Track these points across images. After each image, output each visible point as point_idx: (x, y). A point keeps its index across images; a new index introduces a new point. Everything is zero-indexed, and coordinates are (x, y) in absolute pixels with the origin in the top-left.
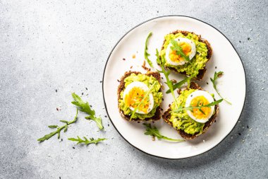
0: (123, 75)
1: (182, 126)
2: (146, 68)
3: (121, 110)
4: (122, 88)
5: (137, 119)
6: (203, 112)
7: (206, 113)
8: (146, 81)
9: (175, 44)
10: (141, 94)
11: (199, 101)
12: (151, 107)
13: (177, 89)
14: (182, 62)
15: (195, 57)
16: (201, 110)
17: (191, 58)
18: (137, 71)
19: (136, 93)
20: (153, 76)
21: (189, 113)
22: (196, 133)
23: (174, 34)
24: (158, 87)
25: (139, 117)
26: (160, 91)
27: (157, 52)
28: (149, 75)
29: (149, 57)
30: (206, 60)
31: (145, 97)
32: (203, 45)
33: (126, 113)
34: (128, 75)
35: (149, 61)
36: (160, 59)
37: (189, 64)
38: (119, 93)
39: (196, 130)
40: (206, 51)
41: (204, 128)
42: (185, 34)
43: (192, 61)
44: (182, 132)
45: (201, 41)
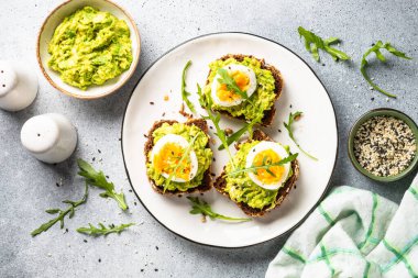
0: (151, 126)
1: (243, 197)
2: (185, 115)
3: (150, 179)
4: (149, 147)
5: (176, 191)
6: (272, 174)
7: (278, 175)
8: (185, 133)
9: (224, 74)
10: (177, 152)
11: (266, 157)
12: (194, 171)
13: (235, 143)
14: (237, 101)
15: (256, 93)
16: (268, 171)
17: (249, 95)
18: (171, 120)
19: (170, 152)
20: (196, 125)
21: (251, 176)
22: (266, 207)
23: (224, 60)
24: (204, 141)
25: (178, 187)
26: (207, 146)
27: (200, 89)
28: (190, 124)
29: (189, 98)
30: (274, 95)
31: (184, 156)
32: (267, 73)
33: (158, 182)
34: (157, 126)
35: (189, 103)
36: (205, 98)
37: (247, 104)
38: (147, 154)
39: (266, 202)
40: (273, 81)
41: (278, 197)
42: (239, 59)
43: (252, 98)
44: (244, 206)
45: (265, 68)
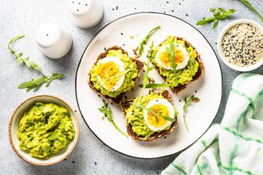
0: (112, 47)
1: (132, 121)
2: (136, 54)
3: (90, 74)
4: (102, 56)
5: (99, 91)
6: (157, 120)
7: (160, 123)
8: (127, 64)
9: (172, 47)
10: (114, 70)
11: (161, 109)
12: (116, 88)
13: (151, 89)
14: (169, 67)
15: (182, 70)
16: (156, 118)
17: (177, 69)
18: (126, 50)
19: (111, 67)
20: (137, 63)
21: (145, 113)
22: (141, 136)
23: (178, 39)
24: (135, 75)
25: (101, 89)
26: (134, 80)
27: (153, 45)
28: (133, 61)
29: (144, 46)
30: (191, 79)
31: (117, 75)
32: (197, 65)
33: (92, 79)
34: (115, 48)
35: (142, 48)
36: (152, 52)
37: (173, 72)
38: (98, 60)
39: (143, 133)
40: (196, 71)
41: (151, 136)
42: (187, 45)
43: (178, 71)
44: (130, 127)
45: (198, 61)
